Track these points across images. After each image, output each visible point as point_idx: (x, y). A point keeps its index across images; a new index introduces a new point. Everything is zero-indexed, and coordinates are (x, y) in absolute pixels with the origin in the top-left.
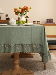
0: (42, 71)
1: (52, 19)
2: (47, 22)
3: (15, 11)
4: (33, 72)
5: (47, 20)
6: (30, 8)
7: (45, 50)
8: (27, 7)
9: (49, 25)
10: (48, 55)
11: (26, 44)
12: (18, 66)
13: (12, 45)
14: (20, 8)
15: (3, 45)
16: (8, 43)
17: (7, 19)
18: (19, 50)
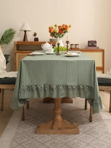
0: (88, 125)
1: (95, 42)
2: (89, 46)
3: (50, 32)
4: (78, 126)
5: (89, 42)
6: (70, 27)
7: (95, 95)
8: (66, 26)
9: (92, 51)
10: (98, 102)
11: (72, 86)
12: (59, 118)
13: (54, 87)
14: (55, 26)
15: (43, 86)
16: (49, 84)
17: (35, 39)
18: (63, 94)
